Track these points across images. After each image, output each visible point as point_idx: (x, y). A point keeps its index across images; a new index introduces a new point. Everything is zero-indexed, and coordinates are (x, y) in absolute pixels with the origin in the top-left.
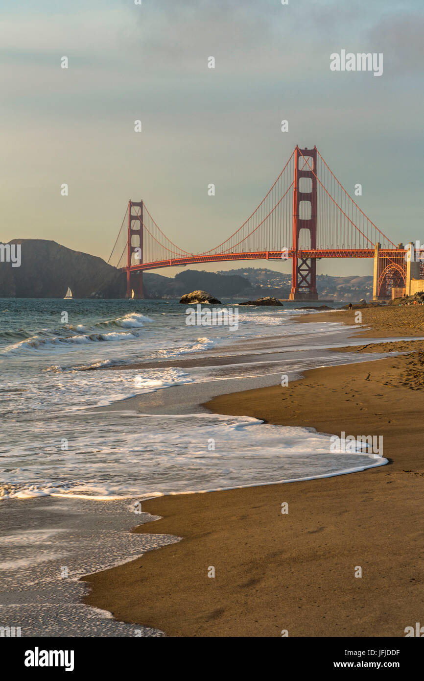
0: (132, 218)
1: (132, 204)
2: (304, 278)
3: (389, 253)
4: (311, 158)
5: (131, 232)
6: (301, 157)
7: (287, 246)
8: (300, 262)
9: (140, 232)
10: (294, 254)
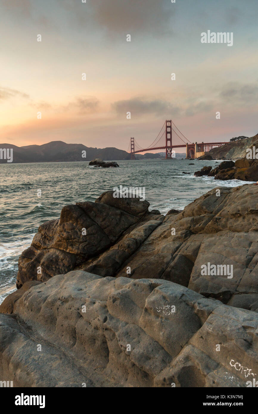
0: (131, 141)
1: (131, 138)
2: (169, 153)
3: (190, 145)
4: (170, 123)
5: (132, 145)
6: (167, 123)
7: (165, 145)
8: (168, 149)
9: (134, 145)
10: (166, 147)
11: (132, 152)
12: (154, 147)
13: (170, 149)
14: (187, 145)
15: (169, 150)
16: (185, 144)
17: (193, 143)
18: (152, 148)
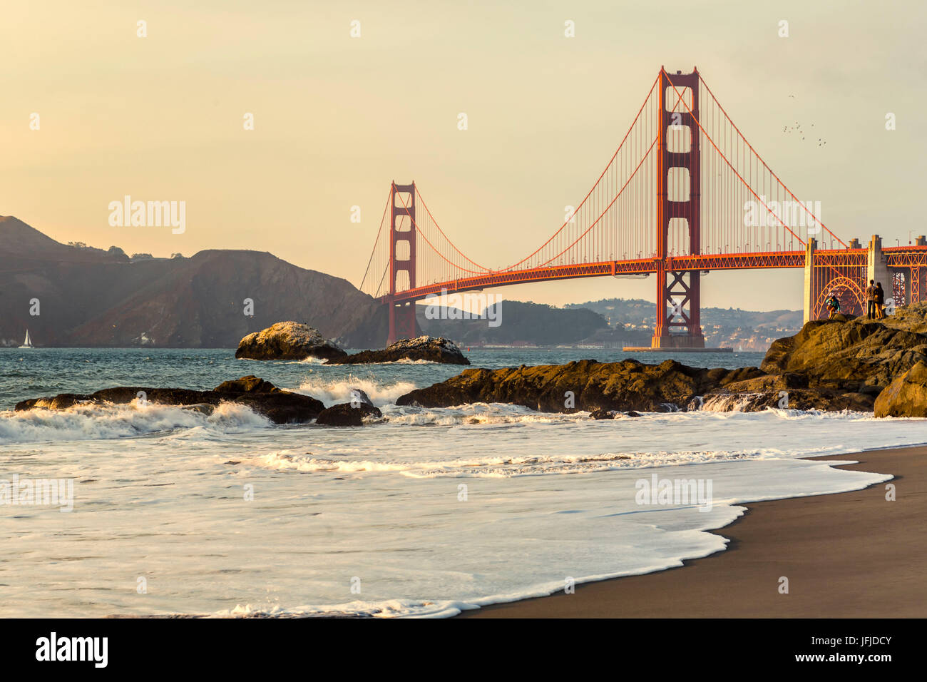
0: (396, 212)
1: (396, 189)
2: (680, 309)
3: (832, 258)
4: (689, 91)
5: (396, 236)
6: (670, 90)
7: (649, 250)
8: (670, 278)
9: (410, 236)
10: (661, 264)
11: (399, 289)
12: (566, 261)
13: (686, 279)
14: (812, 252)
15: (678, 288)
16: (796, 248)
17: (856, 244)
18: (556, 264)
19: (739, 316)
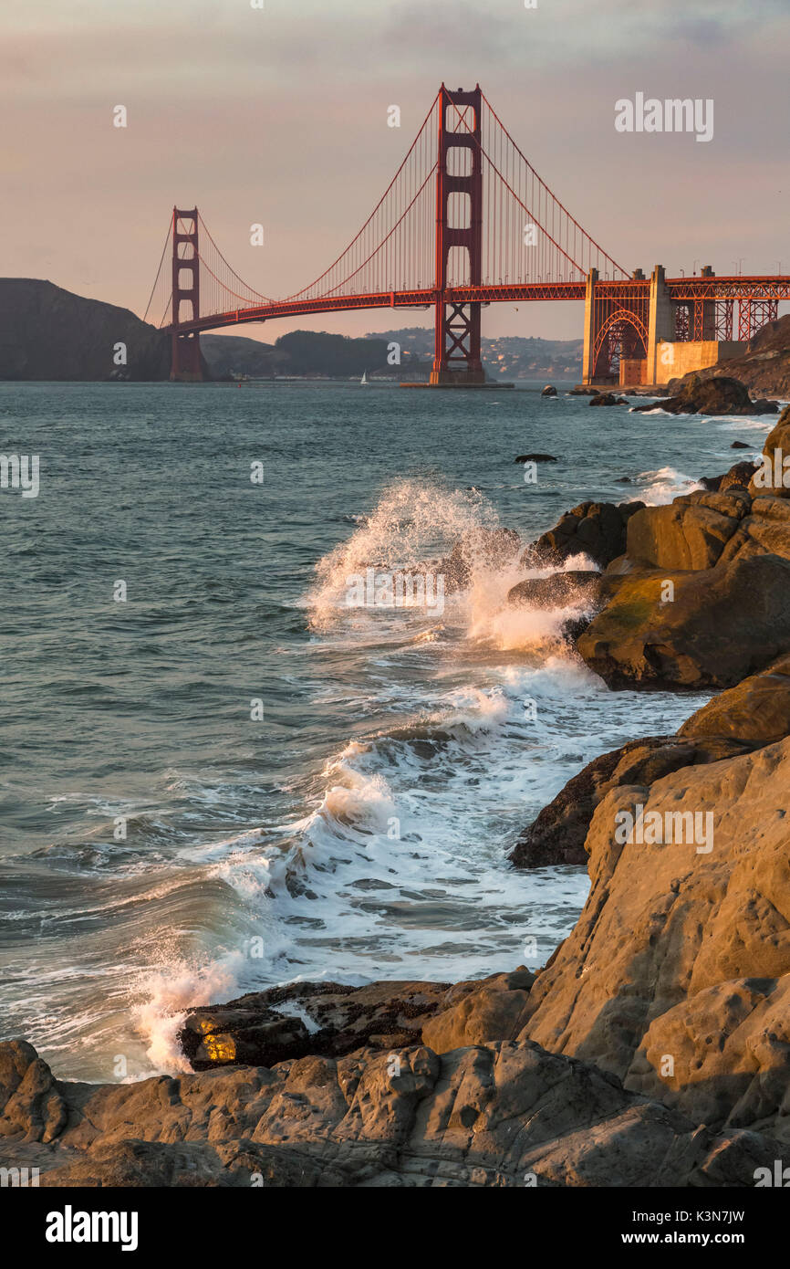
0: (178, 239)
1: (178, 214)
2: (458, 342)
3: (614, 289)
4: (471, 110)
5: (178, 264)
6: (450, 108)
7: (428, 281)
8: (450, 310)
9: (194, 264)
10: (440, 295)
11: (182, 320)
12: (346, 292)
13: (467, 311)
14: (593, 284)
15: (458, 320)
16: (578, 278)
17: (639, 273)
18: (336, 294)
19: (540, 346)
